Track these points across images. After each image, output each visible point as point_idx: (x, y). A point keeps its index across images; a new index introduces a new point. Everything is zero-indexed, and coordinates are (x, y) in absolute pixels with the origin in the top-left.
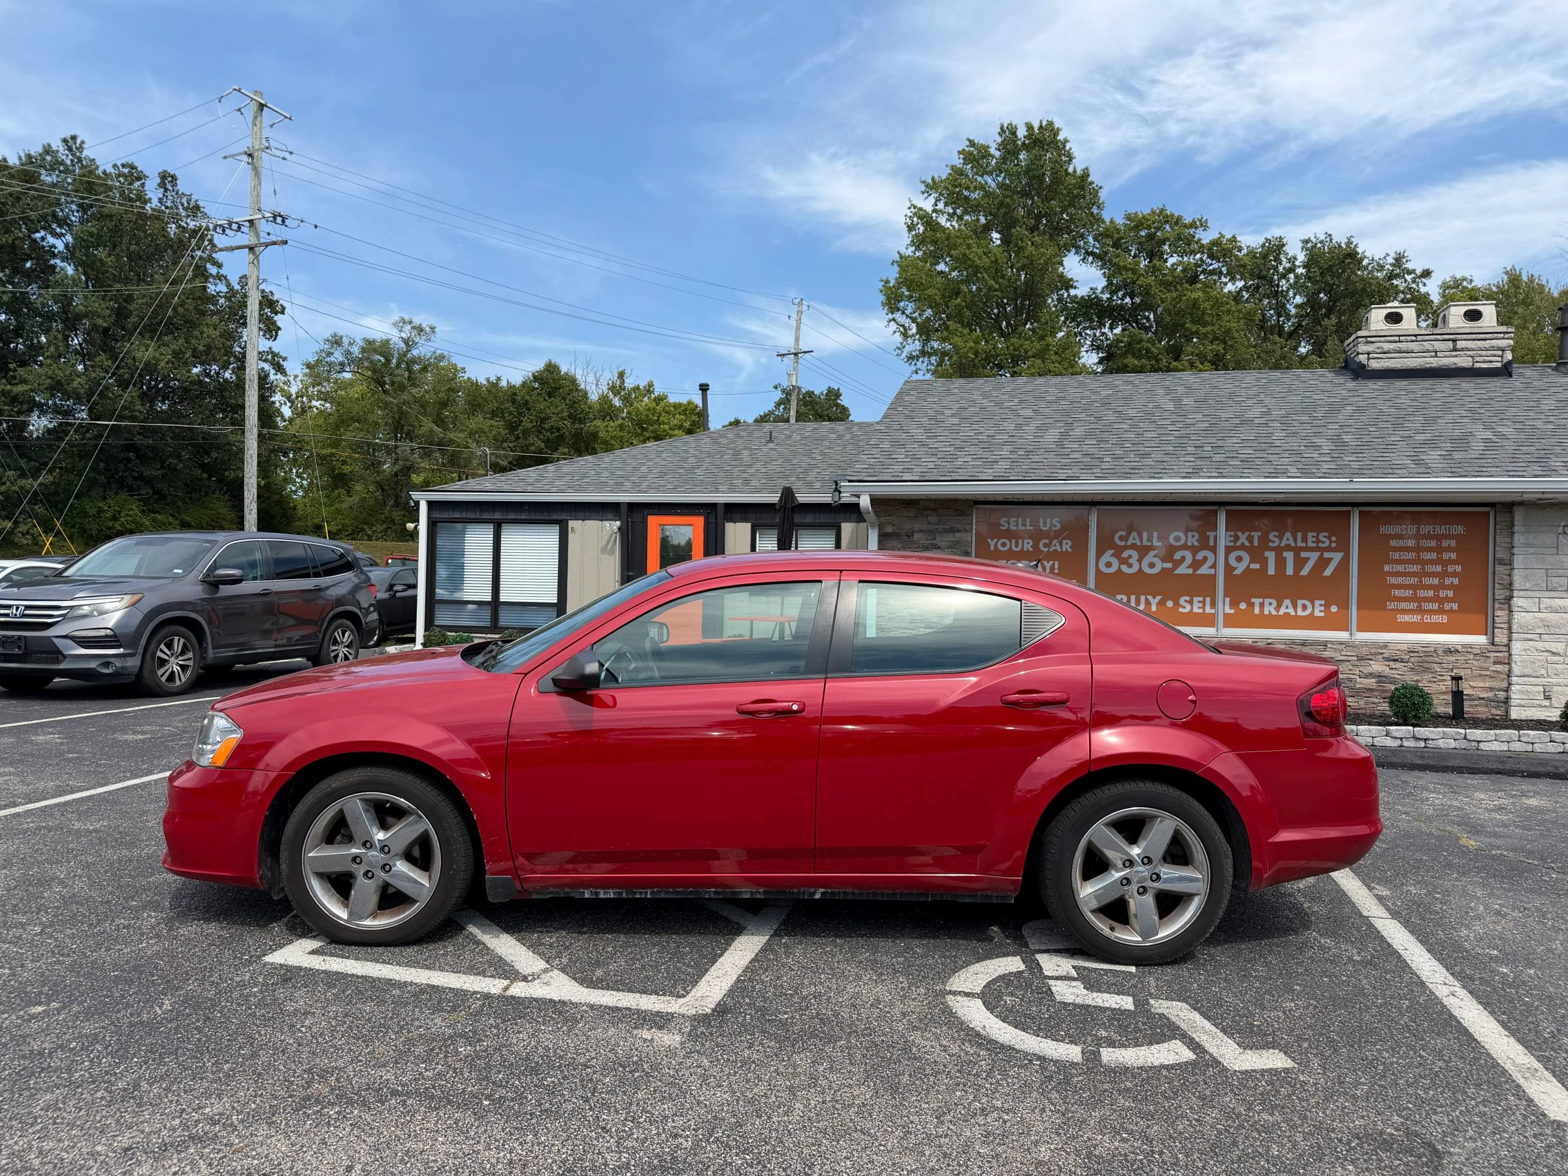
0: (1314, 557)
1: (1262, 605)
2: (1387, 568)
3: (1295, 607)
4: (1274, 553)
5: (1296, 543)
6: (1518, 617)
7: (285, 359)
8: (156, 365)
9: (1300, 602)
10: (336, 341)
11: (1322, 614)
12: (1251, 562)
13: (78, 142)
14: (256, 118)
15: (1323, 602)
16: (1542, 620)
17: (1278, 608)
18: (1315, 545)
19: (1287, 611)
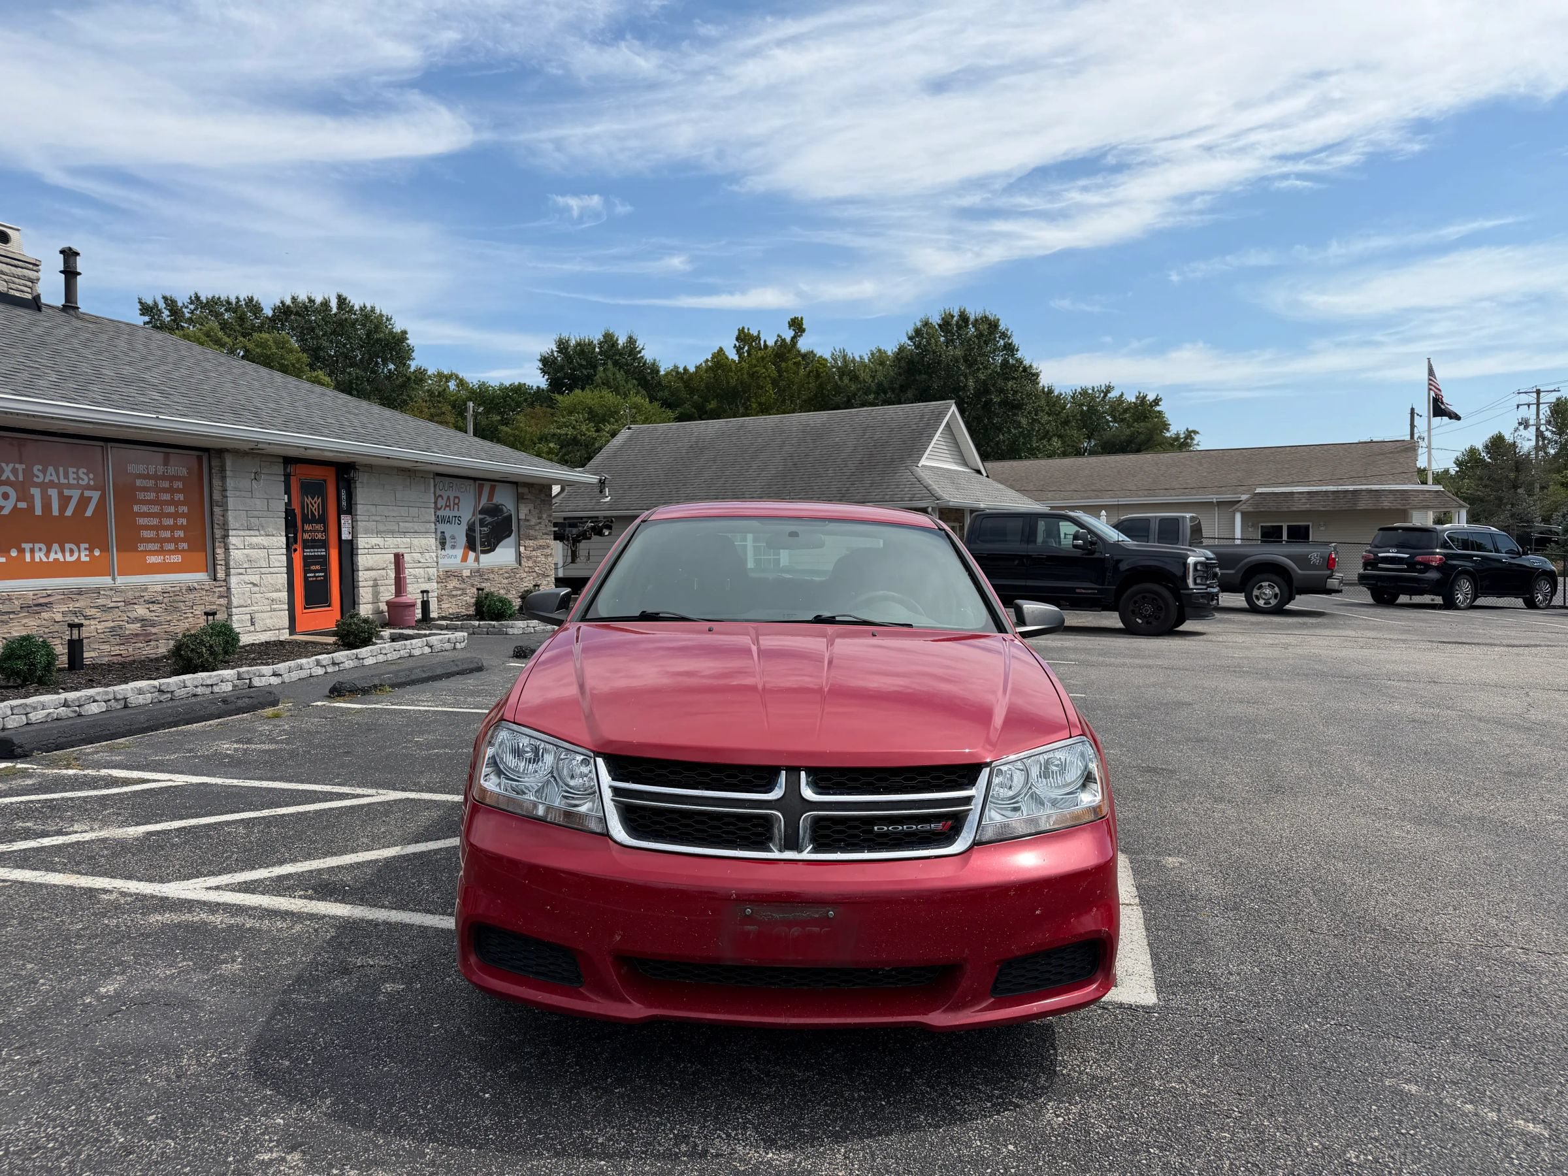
0: (76, 494)
1: (32, 551)
2: (136, 508)
3: (63, 551)
4: (39, 490)
5: (59, 479)
6: (235, 554)
9: (68, 546)
11: (87, 559)
12: (18, 500)
15: (87, 546)
16: (247, 556)
17: (47, 554)
18: (75, 482)
19: (56, 556)
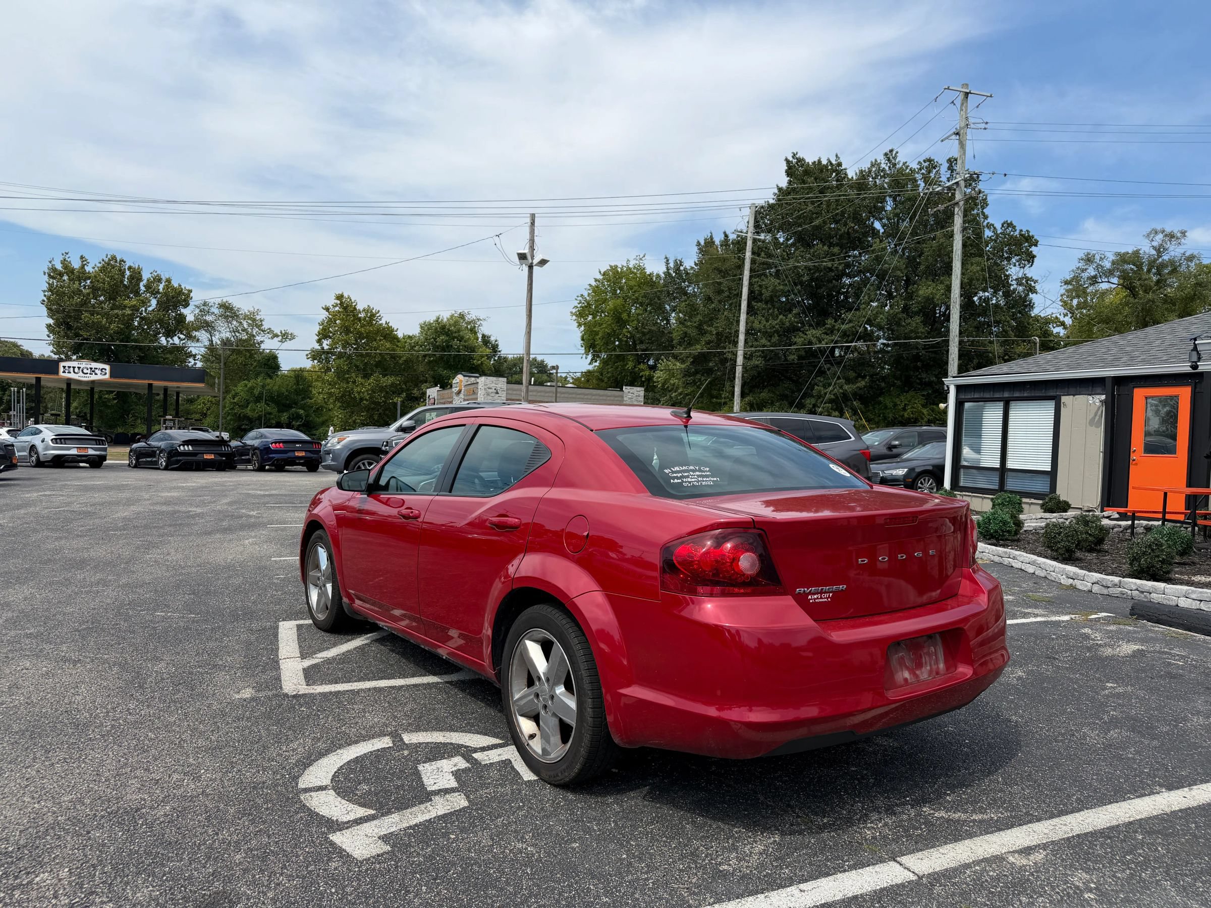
7: (1036, 282)
8: (933, 298)
10: (1089, 259)
13: (894, 153)
14: (962, 104)
